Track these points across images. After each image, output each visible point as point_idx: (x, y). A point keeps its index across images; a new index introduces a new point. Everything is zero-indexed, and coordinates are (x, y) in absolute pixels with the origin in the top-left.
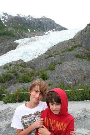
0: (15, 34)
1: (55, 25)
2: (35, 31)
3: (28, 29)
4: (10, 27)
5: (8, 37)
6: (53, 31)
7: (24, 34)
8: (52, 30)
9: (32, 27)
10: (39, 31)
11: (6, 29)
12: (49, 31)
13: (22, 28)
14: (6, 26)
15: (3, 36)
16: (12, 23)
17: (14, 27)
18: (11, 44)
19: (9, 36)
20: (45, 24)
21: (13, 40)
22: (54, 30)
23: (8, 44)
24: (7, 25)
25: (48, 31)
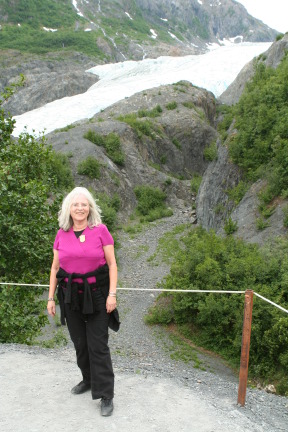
0: (101, 43)
1: (245, 22)
2: (173, 36)
3: (152, 31)
4: (92, 20)
5: (78, 53)
6: (237, 41)
7: (131, 46)
8: (232, 39)
9: (166, 24)
10: (189, 38)
11: (77, 25)
12: (225, 41)
13: (130, 24)
14: (80, 14)
15: (64, 50)
16: (102, 8)
17: (106, 22)
18: (74, 77)
19: (81, 48)
20: (212, 16)
21: (92, 62)
22: (241, 37)
23: (65, 78)
24: (84, 13)
25: (221, 42)
